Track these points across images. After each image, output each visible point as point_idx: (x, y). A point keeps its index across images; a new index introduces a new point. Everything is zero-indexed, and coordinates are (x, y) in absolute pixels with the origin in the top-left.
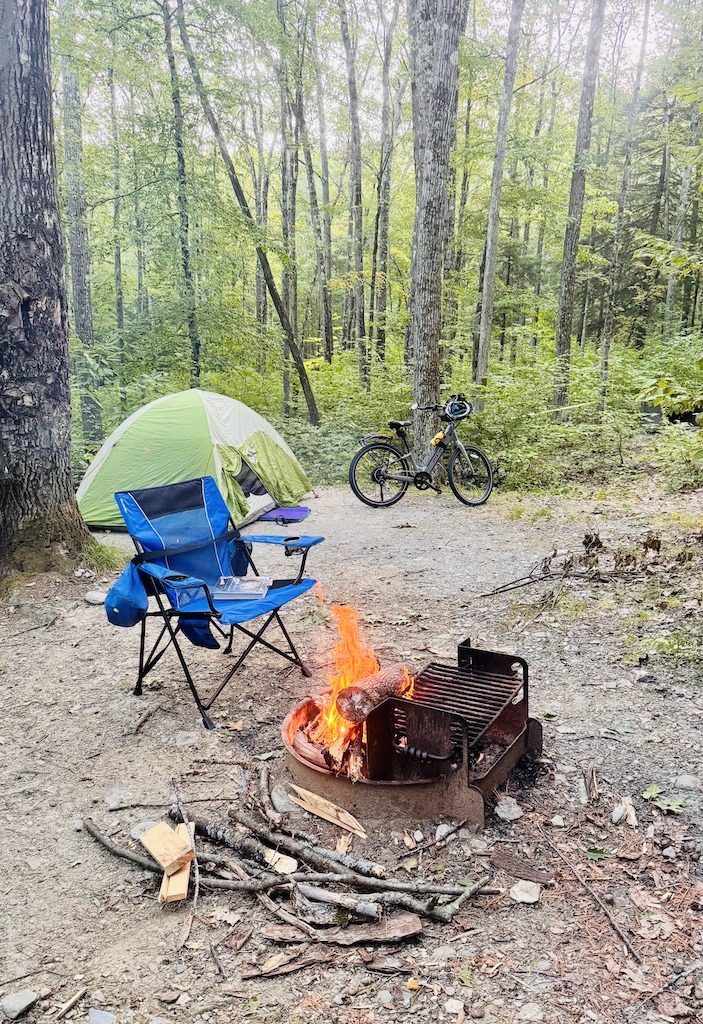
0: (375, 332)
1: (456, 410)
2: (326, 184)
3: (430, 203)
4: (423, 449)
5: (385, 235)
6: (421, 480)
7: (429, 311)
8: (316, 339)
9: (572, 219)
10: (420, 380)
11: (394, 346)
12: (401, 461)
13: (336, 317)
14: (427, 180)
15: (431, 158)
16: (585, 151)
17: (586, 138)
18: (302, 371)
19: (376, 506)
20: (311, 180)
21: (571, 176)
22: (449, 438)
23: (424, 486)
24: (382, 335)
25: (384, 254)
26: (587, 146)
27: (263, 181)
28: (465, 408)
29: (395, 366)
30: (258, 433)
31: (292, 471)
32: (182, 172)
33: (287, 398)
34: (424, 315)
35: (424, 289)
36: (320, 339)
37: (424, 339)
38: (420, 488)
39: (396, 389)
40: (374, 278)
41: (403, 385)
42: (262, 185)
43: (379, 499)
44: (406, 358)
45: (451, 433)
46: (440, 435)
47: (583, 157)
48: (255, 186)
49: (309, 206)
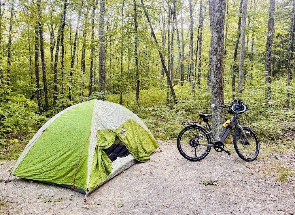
0: (197, 75)
1: (237, 109)
2: (182, 35)
3: (218, 20)
4: (217, 122)
5: (200, 48)
6: (218, 146)
7: (218, 64)
8: (179, 79)
9: (269, 35)
10: (214, 92)
11: (203, 80)
12: (206, 135)
13: (185, 73)
14: (217, 11)
15: (218, 3)
16: (273, 12)
17: (274, 7)
18: (172, 89)
19: (192, 161)
20: (178, 33)
21: (268, 20)
22: (233, 123)
23: (220, 150)
24: (199, 76)
25: (200, 53)
26: (274, 10)
27: (164, 36)
28: (243, 107)
29: (203, 86)
30: (130, 121)
31: (148, 139)
32: (136, 30)
33: (168, 97)
34: (216, 65)
35: (216, 55)
36: (180, 79)
37: (216, 75)
38: (217, 151)
39: (204, 95)
40: (196, 59)
41: (207, 93)
42: (164, 37)
43: (194, 156)
44: (207, 84)
45: (234, 120)
46: (228, 122)
47: (272, 14)
48: (162, 38)
49: (177, 41)
